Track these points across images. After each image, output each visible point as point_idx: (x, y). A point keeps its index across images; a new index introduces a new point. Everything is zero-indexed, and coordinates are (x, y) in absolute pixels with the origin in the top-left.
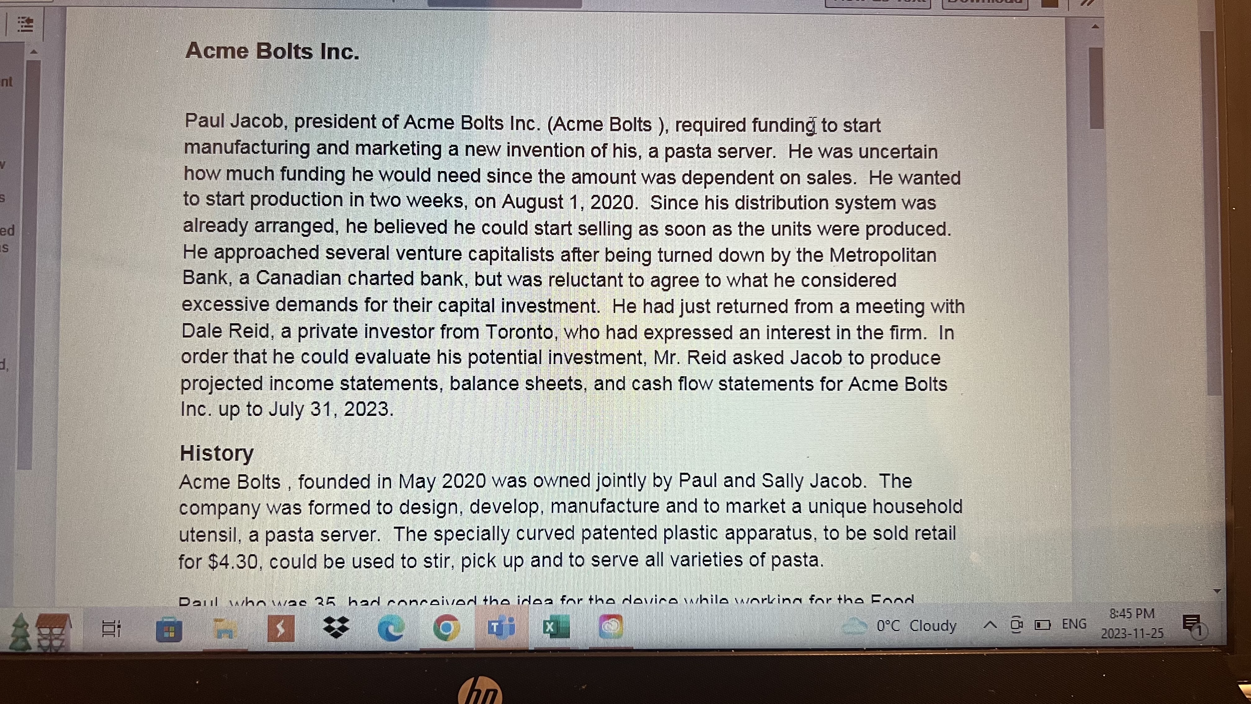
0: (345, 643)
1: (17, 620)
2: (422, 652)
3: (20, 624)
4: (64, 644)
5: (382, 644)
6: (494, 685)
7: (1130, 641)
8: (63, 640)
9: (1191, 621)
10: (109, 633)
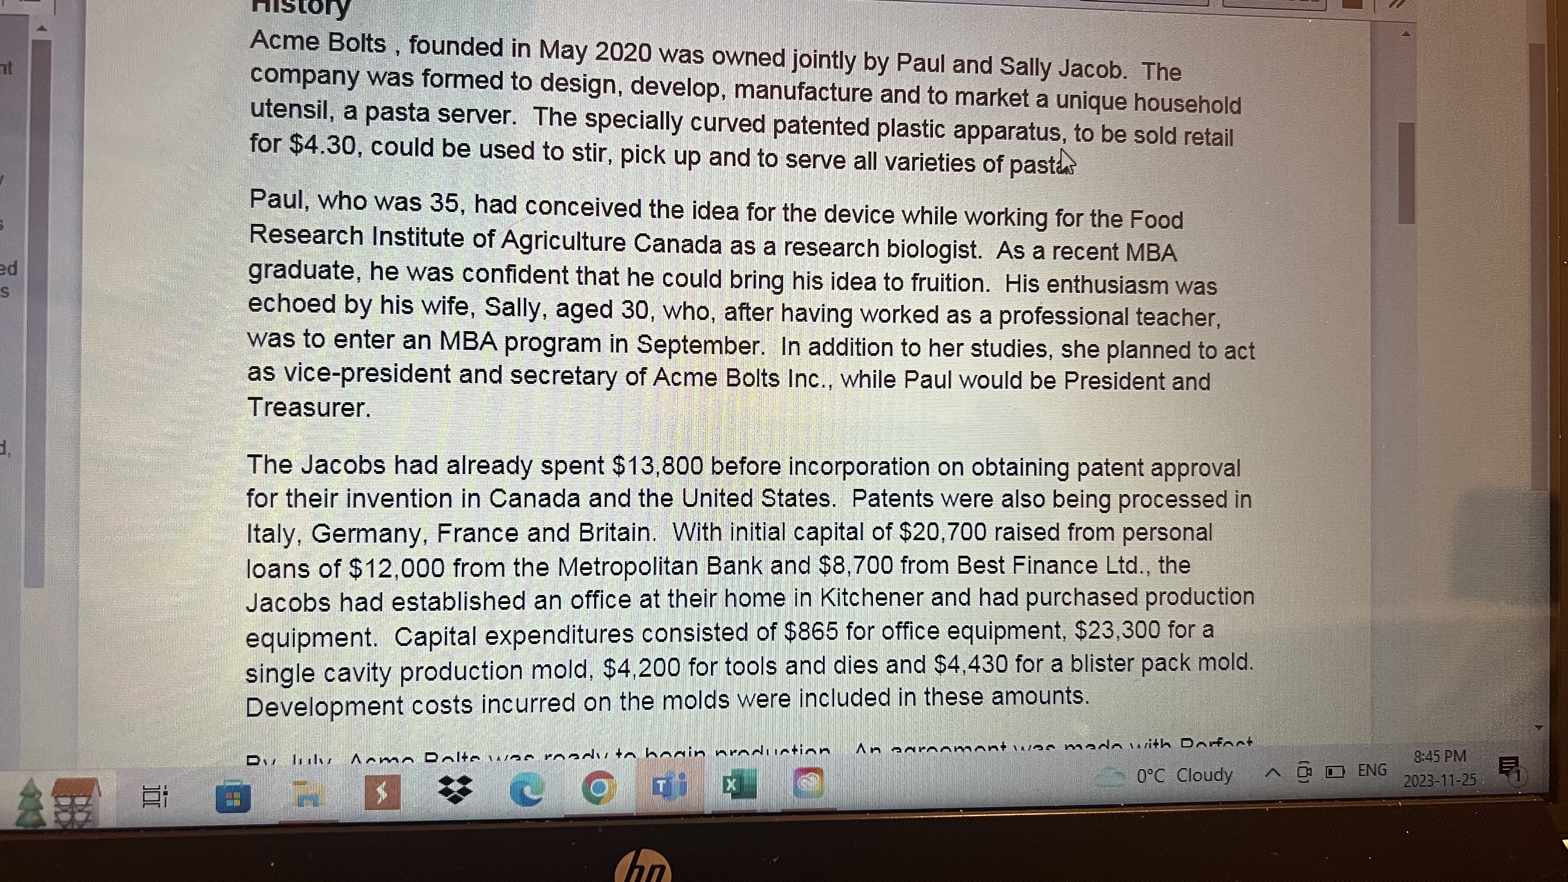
0: (466, 809)
1: (26, 788)
2: (567, 819)
3: (30, 794)
4: (90, 818)
5: (515, 811)
6: (661, 860)
7: (1438, 789)
8: (89, 813)
9: (1508, 765)
10: (152, 802)
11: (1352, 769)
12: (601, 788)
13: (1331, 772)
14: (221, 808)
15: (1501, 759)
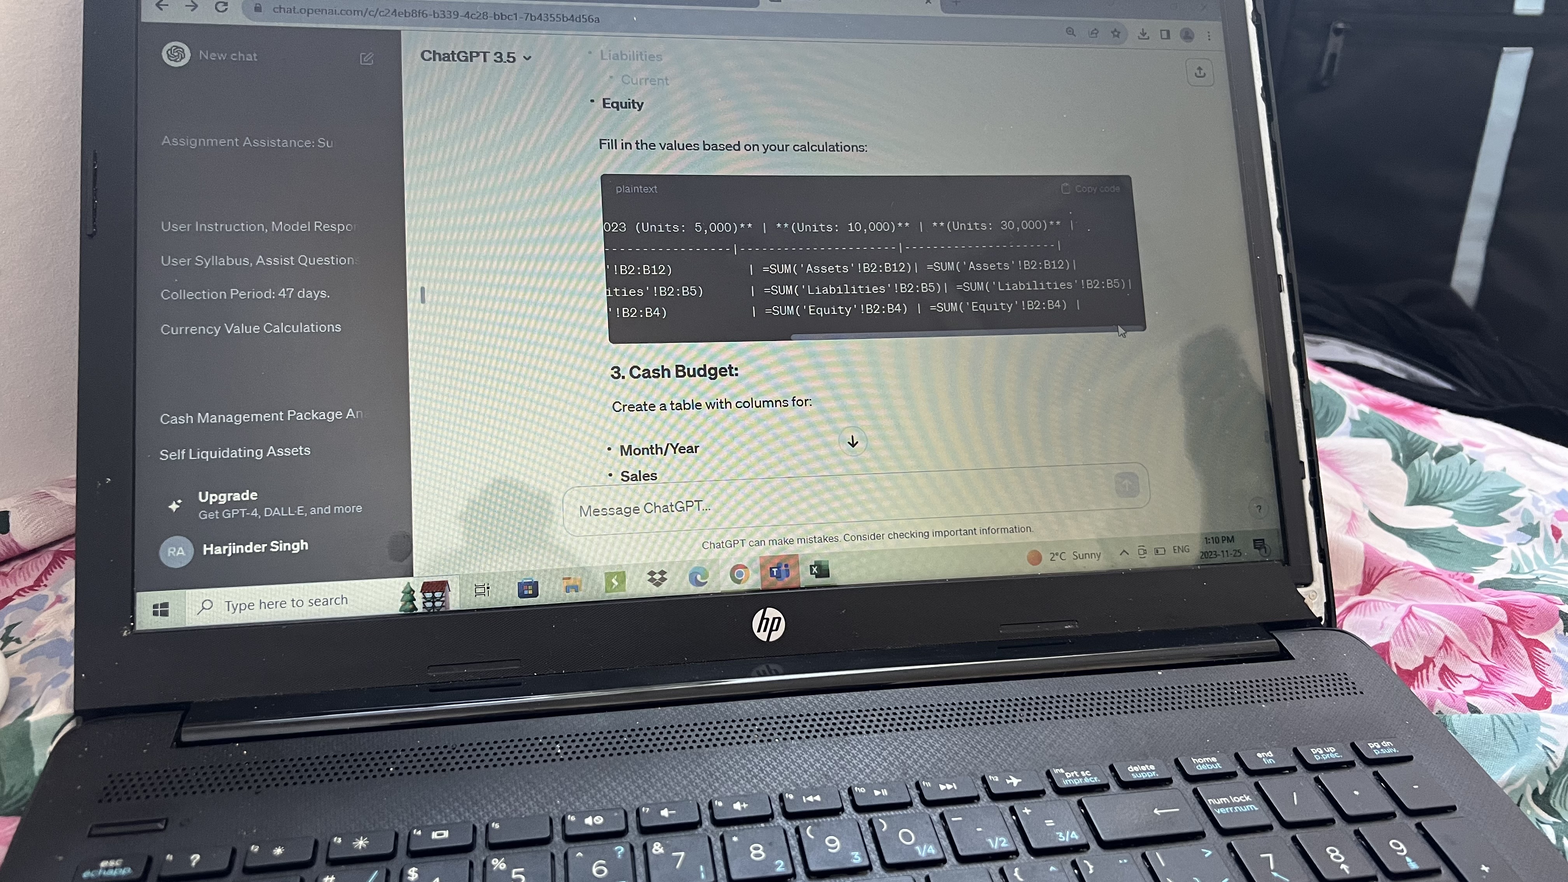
0: (665, 590)
1: (406, 588)
2: (723, 593)
3: (408, 593)
5: (693, 590)
6: (778, 614)
9: (1259, 544)
10: (480, 594)
11: (1169, 548)
12: (740, 574)
13: (1157, 552)
14: (522, 595)
15: (1255, 541)
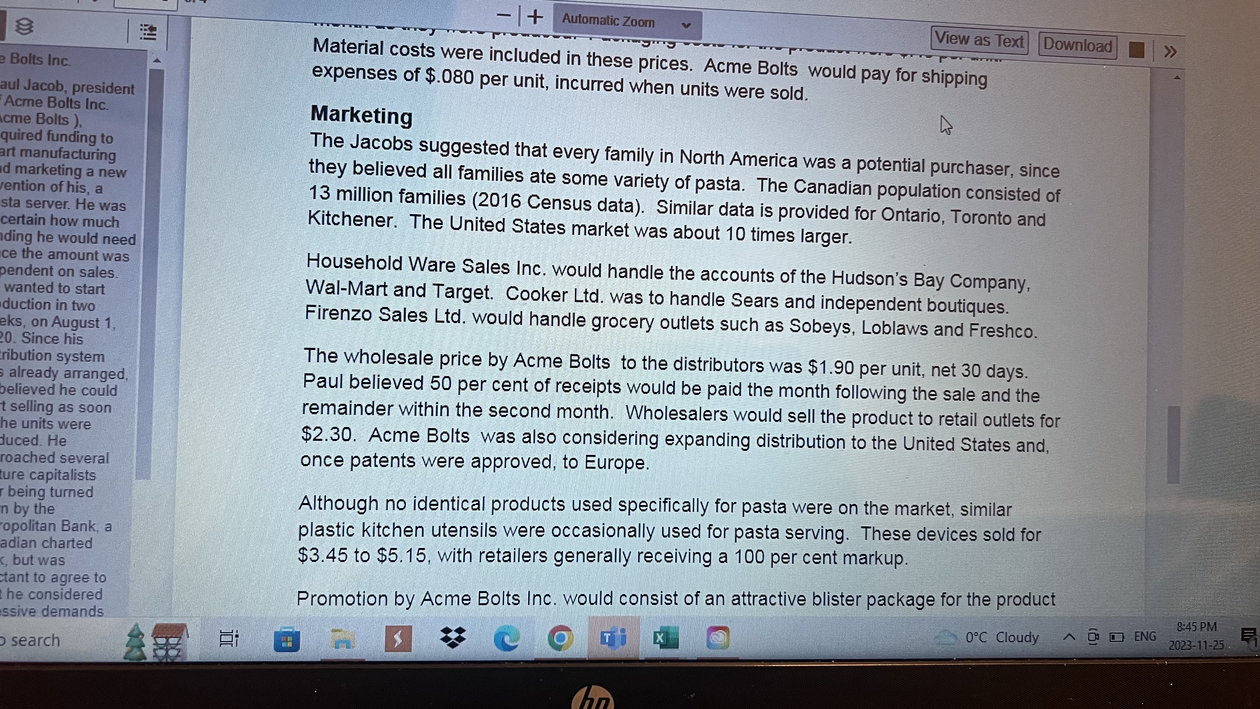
0: (462, 653)
1: (133, 630)
2: (536, 661)
4: (180, 654)
5: (498, 654)
6: (606, 694)
7: (1195, 651)
8: (179, 650)
9: (1248, 634)
10: (226, 643)
11: (1130, 636)
12: (562, 638)
13: (1113, 637)
14: (278, 648)
15: (1243, 629)
